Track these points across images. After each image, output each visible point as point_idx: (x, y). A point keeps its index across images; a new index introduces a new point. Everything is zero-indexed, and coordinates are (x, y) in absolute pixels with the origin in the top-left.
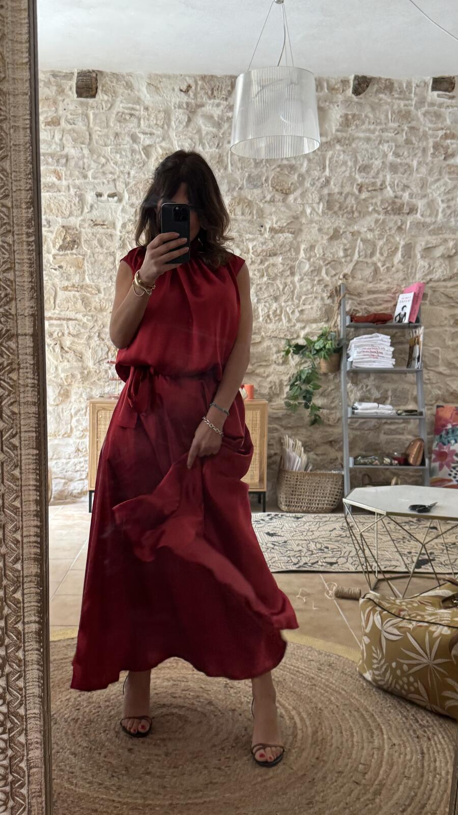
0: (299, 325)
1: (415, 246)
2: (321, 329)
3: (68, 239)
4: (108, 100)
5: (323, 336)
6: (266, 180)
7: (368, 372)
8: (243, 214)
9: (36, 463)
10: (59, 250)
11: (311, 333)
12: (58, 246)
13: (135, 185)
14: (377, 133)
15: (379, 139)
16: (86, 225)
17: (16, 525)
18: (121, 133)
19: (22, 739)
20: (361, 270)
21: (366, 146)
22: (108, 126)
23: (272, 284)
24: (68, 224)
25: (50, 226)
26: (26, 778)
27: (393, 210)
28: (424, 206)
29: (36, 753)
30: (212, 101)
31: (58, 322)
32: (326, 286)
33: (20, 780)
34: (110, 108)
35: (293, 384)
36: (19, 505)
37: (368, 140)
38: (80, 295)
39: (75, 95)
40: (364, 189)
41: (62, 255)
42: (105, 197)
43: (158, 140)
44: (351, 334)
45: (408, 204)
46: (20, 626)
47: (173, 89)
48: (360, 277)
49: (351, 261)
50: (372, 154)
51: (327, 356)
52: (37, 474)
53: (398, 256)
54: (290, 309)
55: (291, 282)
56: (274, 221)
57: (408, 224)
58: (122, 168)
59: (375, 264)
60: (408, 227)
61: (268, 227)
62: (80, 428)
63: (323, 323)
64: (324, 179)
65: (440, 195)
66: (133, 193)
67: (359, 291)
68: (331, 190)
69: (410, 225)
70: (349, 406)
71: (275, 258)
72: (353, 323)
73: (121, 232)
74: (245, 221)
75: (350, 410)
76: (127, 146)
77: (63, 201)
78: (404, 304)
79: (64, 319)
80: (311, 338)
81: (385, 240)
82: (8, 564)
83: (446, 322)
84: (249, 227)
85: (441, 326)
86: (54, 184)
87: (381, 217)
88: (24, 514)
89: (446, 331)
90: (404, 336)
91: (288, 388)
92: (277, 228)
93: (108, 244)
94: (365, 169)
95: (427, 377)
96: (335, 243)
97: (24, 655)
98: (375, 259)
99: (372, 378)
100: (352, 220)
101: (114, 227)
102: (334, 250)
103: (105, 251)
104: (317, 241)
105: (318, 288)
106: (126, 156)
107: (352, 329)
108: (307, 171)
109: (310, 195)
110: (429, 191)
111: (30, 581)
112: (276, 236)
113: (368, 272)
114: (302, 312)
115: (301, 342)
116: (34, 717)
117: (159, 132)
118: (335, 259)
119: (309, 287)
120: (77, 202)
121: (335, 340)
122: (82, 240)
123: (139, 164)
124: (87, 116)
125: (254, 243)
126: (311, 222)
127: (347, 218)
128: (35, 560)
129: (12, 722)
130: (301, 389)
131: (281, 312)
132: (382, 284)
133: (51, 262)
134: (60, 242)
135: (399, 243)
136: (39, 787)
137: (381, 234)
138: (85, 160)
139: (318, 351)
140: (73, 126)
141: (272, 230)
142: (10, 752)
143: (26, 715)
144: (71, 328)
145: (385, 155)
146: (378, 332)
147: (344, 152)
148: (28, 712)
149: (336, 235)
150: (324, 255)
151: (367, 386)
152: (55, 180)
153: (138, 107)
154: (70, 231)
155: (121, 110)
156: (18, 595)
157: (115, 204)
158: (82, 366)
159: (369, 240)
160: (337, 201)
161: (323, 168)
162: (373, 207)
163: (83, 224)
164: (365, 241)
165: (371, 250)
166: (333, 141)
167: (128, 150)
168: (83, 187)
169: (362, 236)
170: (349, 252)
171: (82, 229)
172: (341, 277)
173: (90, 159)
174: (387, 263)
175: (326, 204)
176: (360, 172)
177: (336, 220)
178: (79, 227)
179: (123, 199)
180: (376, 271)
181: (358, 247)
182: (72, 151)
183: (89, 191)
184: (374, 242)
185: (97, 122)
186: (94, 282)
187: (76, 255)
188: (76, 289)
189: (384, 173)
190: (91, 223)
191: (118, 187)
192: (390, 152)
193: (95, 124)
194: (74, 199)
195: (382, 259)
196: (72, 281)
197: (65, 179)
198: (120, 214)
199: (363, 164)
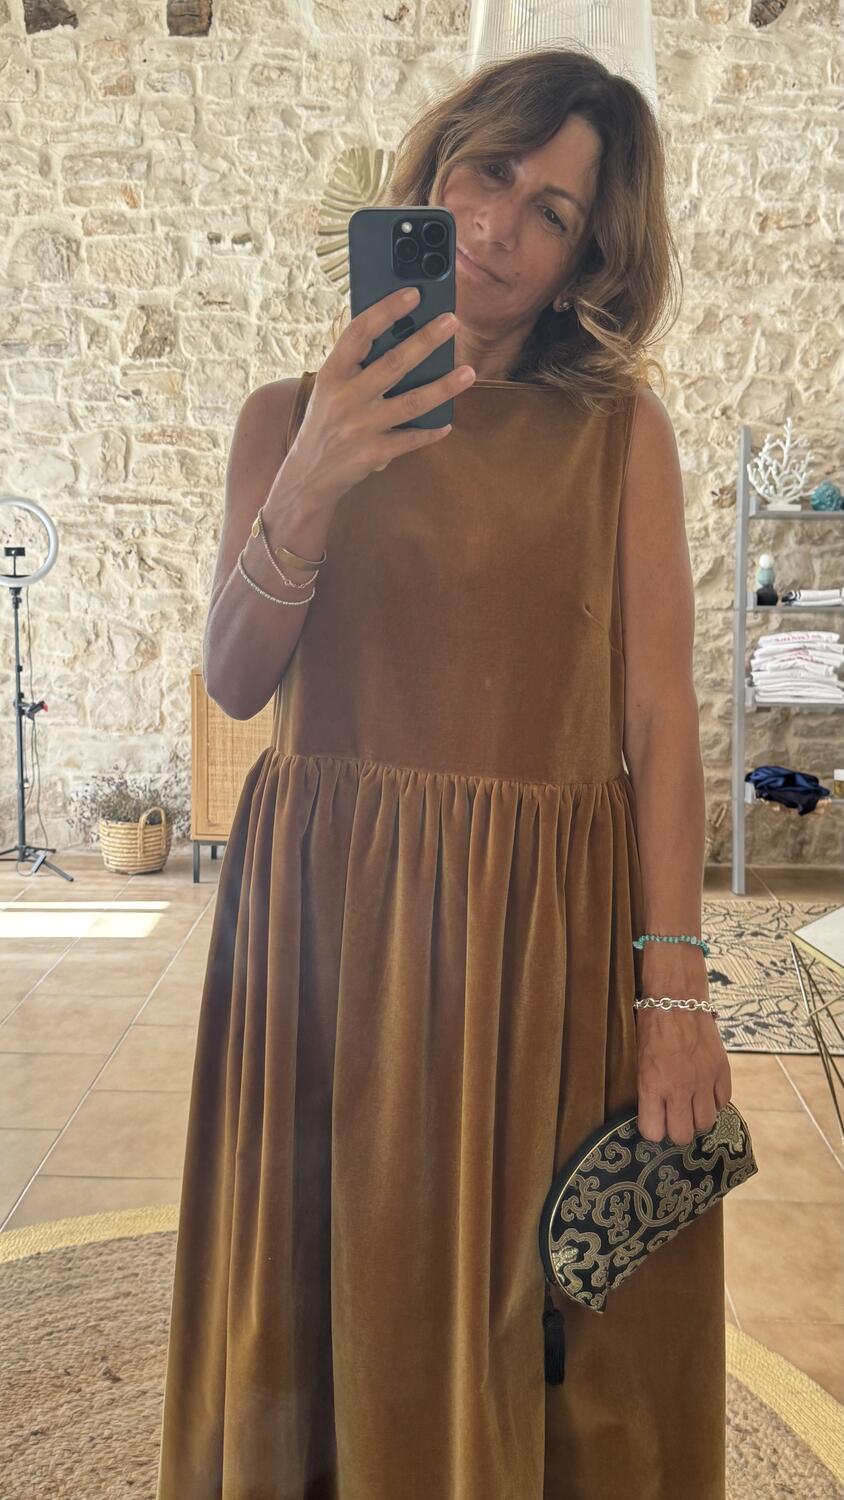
3: (152, 334)
4: (235, 40)
10: (133, 357)
12: (131, 348)
13: (289, 216)
14: (801, 106)
15: (805, 118)
16: (188, 304)
18: (260, 108)
20: (761, 398)
21: (777, 133)
22: (233, 93)
24: (152, 303)
25: (115, 306)
27: (832, 269)
30: (452, 38)
31: (134, 507)
34: (237, 57)
37: (781, 120)
38: (178, 453)
39: (167, 31)
40: (771, 224)
41: (139, 368)
42: (226, 244)
43: (336, 121)
47: (370, 15)
48: (758, 413)
49: (740, 378)
50: (789, 150)
53: (840, 370)
58: (261, 181)
59: (790, 385)
62: (180, 716)
64: (687, 202)
66: (284, 235)
68: (702, 223)
73: (259, 319)
76: (276, 133)
77: (141, 251)
79: (144, 503)
81: (813, 332)
86: (123, 215)
93: (232, 344)
94: (773, 181)
96: (708, 339)
98: (790, 374)
100: (744, 291)
101: (245, 305)
102: (705, 355)
103: (227, 358)
106: (271, 155)
113: (774, 403)
117: (338, 103)
118: (707, 373)
120: (169, 254)
122: (181, 336)
124: (191, 74)
127: (733, 284)
132: (802, 428)
133: (118, 383)
134: (135, 340)
137: (805, 322)
138: (187, 166)
140: (161, 94)
144: (157, 517)
145: (817, 153)
147: (731, 145)
149: (709, 323)
150: (682, 366)
152: (125, 208)
153: (296, 53)
154: (156, 317)
155: (261, 59)
157: (249, 258)
158: (182, 597)
159: (780, 334)
160: (715, 249)
161: (686, 180)
162: (789, 263)
163: (181, 300)
164: (770, 336)
165: (784, 356)
166: (708, 122)
167: (274, 142)
168: (183, 222)
169: (765, 324)
170: (735, 360)
171: (180, 312)
172: (718, 413)
173: (196, 162)
174: (816, 383)
175: (690, 256)
176: (765, 188)
177: (710, 289)
178: (175, 307)
179: (265, 247)
180: (792, 400)
181: (754, 349)
182: (160, 146)
183: (193, 231)
184: (792, 337)
185: (212, 84)
186: (204, 424)
187: (168, 367)
188: (169, 440)
189: (815, 192)
190: (199, 298)
191: (253, 221)
192: (829, 145)
193: (207, 90)
194: (163, 247)
195: (806, 375)
196: (160, 422)
197: (146, 206)
198: (259, 280)
199: (770, 172)
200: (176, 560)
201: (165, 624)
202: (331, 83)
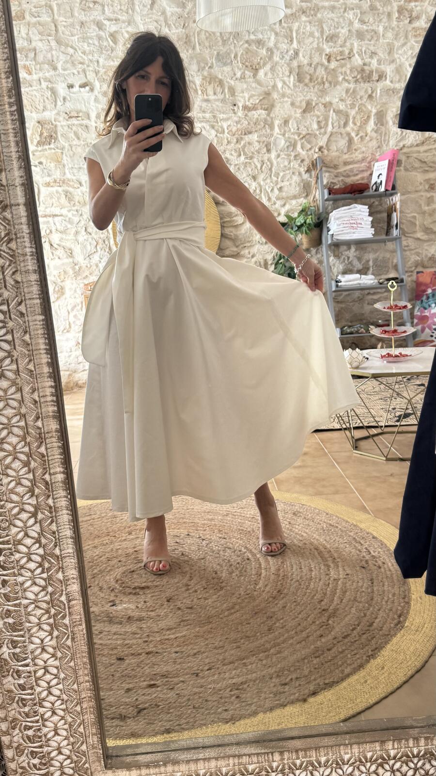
0: (279, 203)
1: (386, 113)
2: (300, 206)
3: (45, 134)
5: (303, 211)
6: (236, 57)
7: (348, 244)
8: (215, 94)
9: (43, 328)
10: (37, 146)
11: (292, 210)
12: (35, 142)
13: (105, 72)
14: (342, 1)
15: (343, 7)
16: (61, 119)
17: (32, 387)
18: (86, 22)
19: (60, 576)
20: (336, 141)
21: (331, 15)
22: (72, 16)
23: (250, 163)
24: (44, 119)
26: (67, 610)
27: (362, 78)
28: (393, 71)
29: (75, 587)
31: (45, 219)
32: (303, 161)
33: (62, 612)
35: (278, 261)
36: (33, 369)
37: (333, 8)
38: (63, 190)
40: (333, 59)
41: (40, 151)
42: (76, 89)
43: (123, 25)
44: (330, 207)
45: (377, 71)
46: (47, 477)
48: (336, 149)
49: (325, 133)
50: (337, 23)
51: (308, 231)
52: (46, 338)
53: (371, 125)
54: (269, 187)
55: (268, 160)
56: (247, 99)
57: (379, 92)
58: (90, 57)
59: (348, 134)
60: (378, 94)
61: (240, 105)
62: (78, 323)
63: (302, 199)
64: (292, 52)
65: (407, 59)
66: (104, 81)
67: (336, 163)
68: (301, 61)
69: (380, 93)
70: (332, 279)
71: (250, 136)
72: (331, 196)
73: (96, 123)
74: (218, 100)
75: (334, 283)
76: (95, 34)
77: (35, 95)
78: (380, 172)
79: (50, 216)
80: (292, 215)
81: (357, 109)
82: (29, 423)
83: (421, 187)
84: (222, 107)
85: (417, 191)
86: (25, 79)
87: (352, 86)
88: (38, 376)
89: (422, 196)
90: (381, 205)
91: (273, 266)
92: (250, 105)
93: (84, 136)
94: (332, 38)
95: (406, 244)
96: (309, 115)
97: (54, 502)
98: (348, 129)
99: (353, 249)
100: (323, 92)
101: (89, 118)
102: (308, 123)
103: (83, 143)
104: (290, 117)
105: (295, 164)
106: (94, 45)
107: (331, 202)
108: (275, 45)
109: (280, 69)
110: (396, 56)
111: (51, 437)
112: (250, 114)
113: (342, 143)
114: (280, 189)
115: (282, 219)
116: (69, 556)
117: (124, 17)
118: (310, 132)
119: (286, 163)
120: (49, 95)
121: (315, 215)
122: (59, 134)
123: (107, 51)
124: (51, 7)
125: (229, 124)
126: (283, 95)
127: (318, 88)
128: (54, 417)
129: (50, 562)
130: (285, 267)
131: (261, 191)
132: (357, 154)
134: (38, 139)
135: (371, 111)
136: (79, 617)
137: (353, 104)
138: (54, 52)
139: (299, 227)
140: (38, 19)
141: (245, 108)
142: (50, 589)
143: (61, 555)
144: (57, 223)
145: (351, 23)
146: (356, 203)
147: (310, 23)
148: (62, 553)
149: (308, 108)
150: (298, 129)
151: (348, 258)
152: (26, 76)
154: (46, 126)
156: (42, 450)
157: (88, 94)
158: (73, 262)
159: (342, 111)
160: (306, 72)
161: (291, 41)
162: (343, 77)
163: (57, 117)
164: (338, 112)
165: (344, 121)
166: (299, 12)
167: (95, 38)
168: (54, 80)
169: (334, 107)
170: (322, 124)
171: (57, 123)
172: (317, 150)
173: (58, 50)
174: (360, 132)
175: (296, 77)
176: (328, 42)
177: (307, 92)
178: (55, 121)
179: (95, 88)
180: (350, 141)
181: (331, 118)
182: (40, 44)
183: (60, 83)
184: (347, 112)
185: (62, 12)
186: (74, 176)
187: (54, 149)
188: (58, 184)
189: (352, 42)
190: (66, 115)
191: (88, 77)
192: (356, 19)
193: (59, 15)
194: (46, 93)
195: (356, 129)
196: (53, 177)
197: (36, 73)
198: (94, 104)
199: (330, 34)
200: (68, 244)
201: (67, 277)
202: (119, 7)
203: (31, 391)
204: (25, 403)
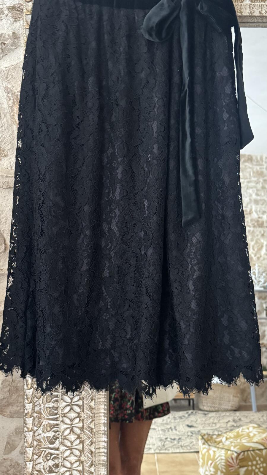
82: (85, 468)
88: (96, 433)
203: (90, 444)
204: (85, 453)
